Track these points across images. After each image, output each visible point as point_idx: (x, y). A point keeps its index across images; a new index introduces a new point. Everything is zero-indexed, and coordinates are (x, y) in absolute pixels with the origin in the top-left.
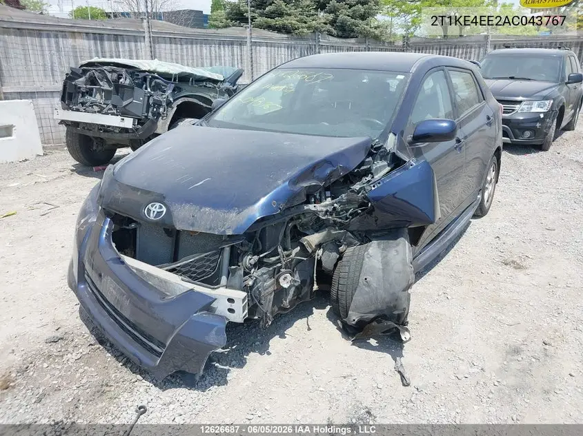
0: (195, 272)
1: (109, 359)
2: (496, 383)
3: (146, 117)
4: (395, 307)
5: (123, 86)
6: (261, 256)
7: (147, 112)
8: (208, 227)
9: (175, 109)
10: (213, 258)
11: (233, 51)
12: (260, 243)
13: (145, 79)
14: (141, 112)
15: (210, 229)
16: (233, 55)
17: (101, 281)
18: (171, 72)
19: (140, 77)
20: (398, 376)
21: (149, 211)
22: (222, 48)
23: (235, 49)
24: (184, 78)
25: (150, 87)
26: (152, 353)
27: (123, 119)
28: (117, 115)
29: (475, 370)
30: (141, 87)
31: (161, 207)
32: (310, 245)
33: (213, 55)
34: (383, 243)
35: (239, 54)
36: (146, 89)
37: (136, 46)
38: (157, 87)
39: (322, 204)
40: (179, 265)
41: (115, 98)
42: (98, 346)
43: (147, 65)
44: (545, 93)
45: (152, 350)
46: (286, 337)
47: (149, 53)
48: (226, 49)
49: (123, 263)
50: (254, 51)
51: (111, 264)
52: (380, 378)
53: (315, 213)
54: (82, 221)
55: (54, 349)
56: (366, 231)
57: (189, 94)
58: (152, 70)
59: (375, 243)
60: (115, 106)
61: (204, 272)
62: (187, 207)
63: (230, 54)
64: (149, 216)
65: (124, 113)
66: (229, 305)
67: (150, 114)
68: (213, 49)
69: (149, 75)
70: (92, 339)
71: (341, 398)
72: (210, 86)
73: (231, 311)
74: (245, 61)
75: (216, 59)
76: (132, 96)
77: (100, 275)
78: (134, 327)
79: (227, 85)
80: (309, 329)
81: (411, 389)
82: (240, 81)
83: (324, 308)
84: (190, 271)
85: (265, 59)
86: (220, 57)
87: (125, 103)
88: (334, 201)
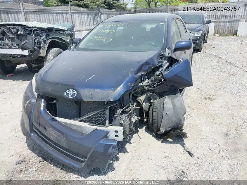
0: (94, 120)
1: (53, 168)
2: (227, 150)
3: (34, 49)
4: (179, 124)
5: (21, 35)
6: (123, 109)
7: (35, 46)
8: (100, 98)
9: (48, 44)
10: (102, 113)
11: (63, 17)
12: (122, 103)
13: (31, 31)
14: (31, 47)
15: (101, 99)
16: (63, 18)
17: (46, 131)
18: (44, 27)
19: (28, 30)
20: (187, 153)
21: (67, 94)
22: (58, 16)
23: (64, 16)
24: (50, 30)
25: (34, 35)
26: (78, 161)
27: (23, 51)
28: (20, 49)
29: (216, 146)
30: (30, 35)
31: (73, 92)
32: (141, 101)
33: (55, 19)
34: (171, 96)
35: (66, 18)
36: (32, 35)
37: (17, 16)
38: (37, 35)
39: (145, 82)
40: (85, 118)
41: (17, 41)
42: (45, 162)
43: (30, 24)
44: (199, 28)
45: (78, 160)
46: (132, 144)
47: (24, 19)
48: (60, 16)
49: (56, 120)
50: (72, 16)
51: (50, 121)
52: (180, 155)
53: (143, 87)
54: (28, 102)
55: (22, 167)
56: (162, 92)
57: (53, 37)
58: (34, 26)
59: (167, 97)
60: (17, 45)
61: (99, 119)
62: (87, 90)
63: (62, 18)
64: (68, 96)
65: (23, 48)
66: (116, 134)
67: (36, 48)
68: (54, 16)
69: (33, 29)
70: (40, 159)
71: (168, 167)
72: (62, 33)
73: (117, 136)
74: (69, 21)
75: (56, 21)
76: (26, 39)
77: (45, 128)
78: (67, 150)
79: (69, 32)
80: (140, 138)
81: (195, 158)
82: (74, 30)
83: (143, 128)
84: (91, 120)
85: (78, 20)
86: (58, 19)
87: (22, 43)
88: (149, 80)
